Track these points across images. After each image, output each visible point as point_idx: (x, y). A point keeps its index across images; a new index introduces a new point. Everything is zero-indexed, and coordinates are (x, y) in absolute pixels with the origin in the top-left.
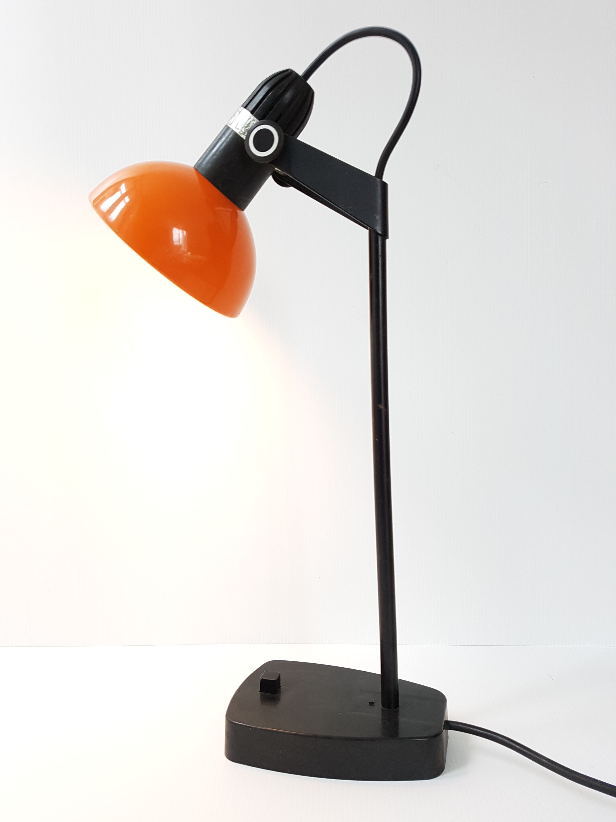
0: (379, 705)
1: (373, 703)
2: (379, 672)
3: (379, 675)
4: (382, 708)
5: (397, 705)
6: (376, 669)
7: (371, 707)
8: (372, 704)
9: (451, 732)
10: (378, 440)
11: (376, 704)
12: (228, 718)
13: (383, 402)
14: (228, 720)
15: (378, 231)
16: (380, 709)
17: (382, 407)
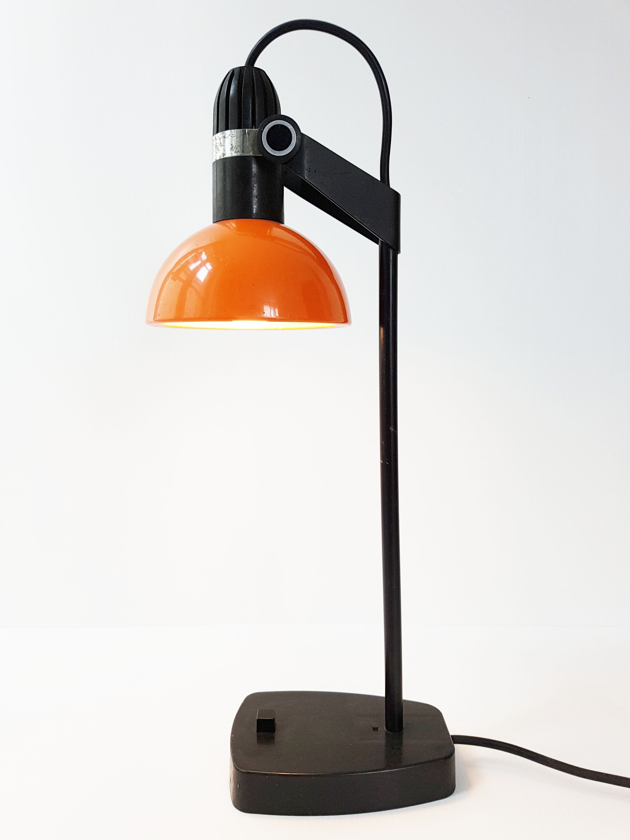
0: (383, 728)
1: (377, 728)
2: (383, 694)
3: (383, 697)
4: (386, 733)
5: (401, 728)
6: (380, 691)
7: (374, 732)
8: (375, 729)
9: (458, 747)
10: (388, 464)
11: (379, 728)
12: (238, 768)
13: (392, 424)
14: (238, 770)
15: (391, 245)
16: (384, 733)
17: (392, 429)
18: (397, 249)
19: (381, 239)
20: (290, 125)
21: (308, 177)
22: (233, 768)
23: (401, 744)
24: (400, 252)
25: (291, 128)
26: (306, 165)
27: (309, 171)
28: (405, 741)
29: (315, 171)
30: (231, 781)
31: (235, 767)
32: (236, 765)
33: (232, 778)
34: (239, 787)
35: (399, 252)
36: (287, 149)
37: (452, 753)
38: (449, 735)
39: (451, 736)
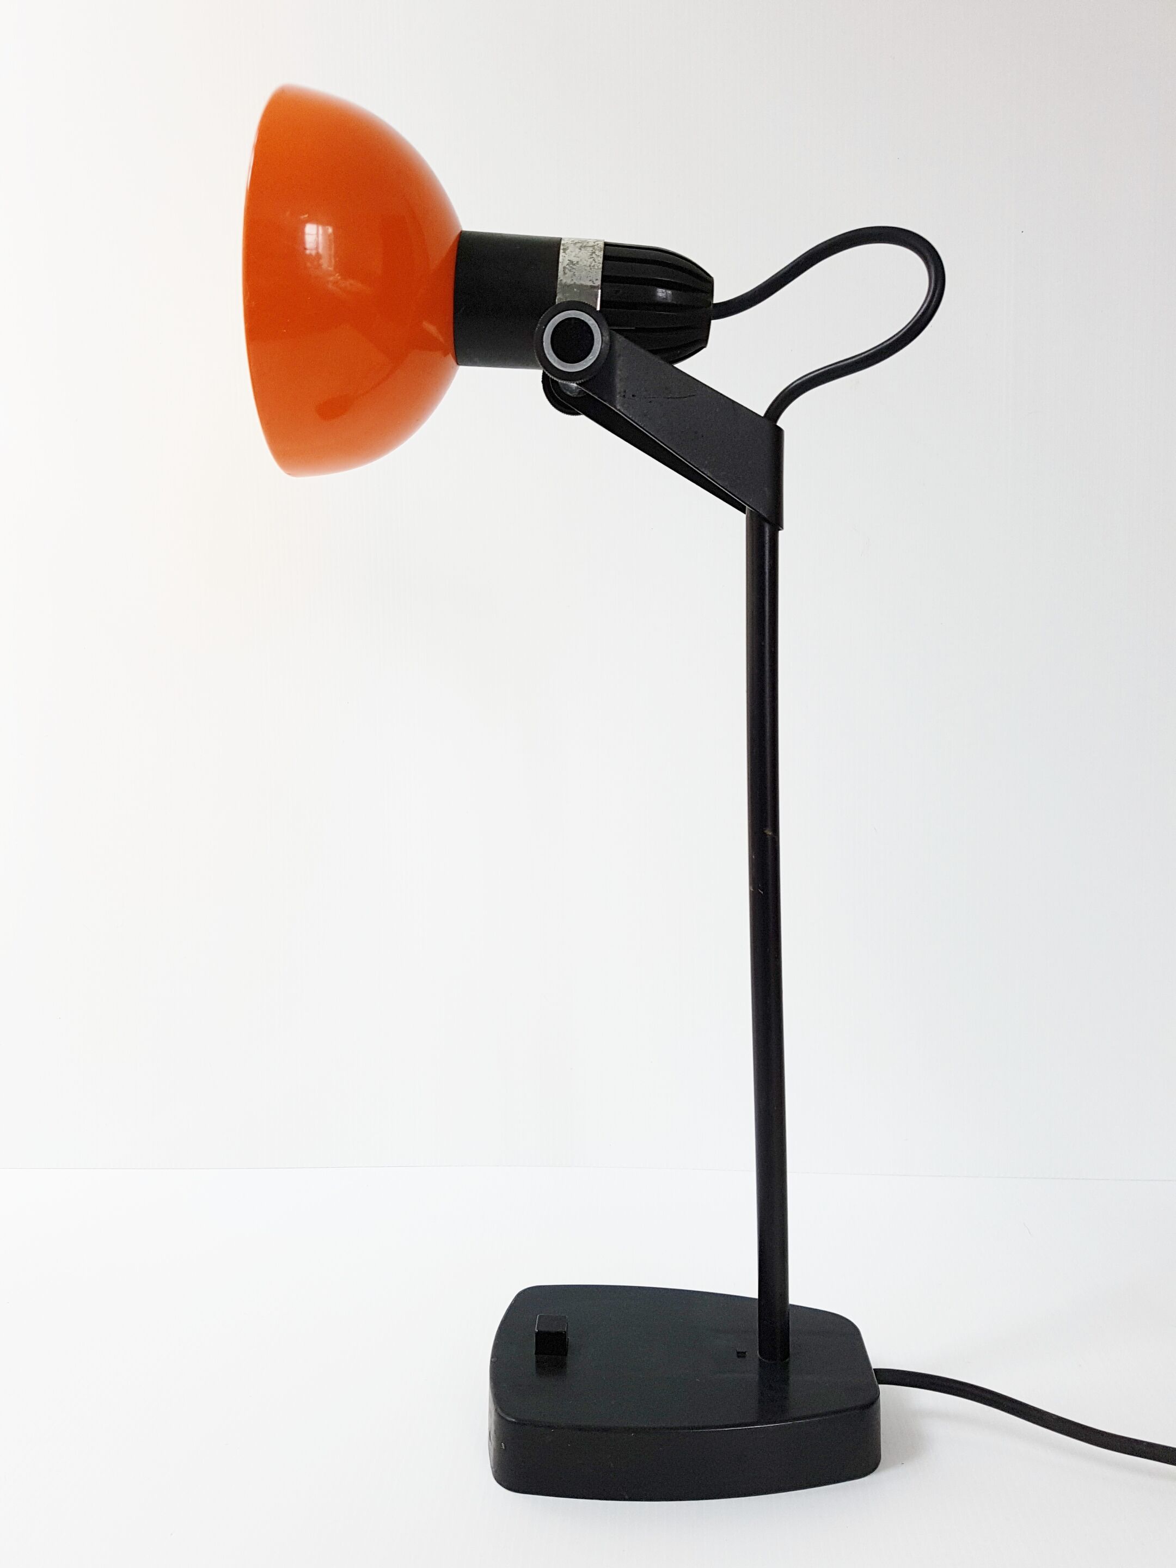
0: (754, 1354)
1: (745, 1353)
2: (755, 1294)
3: (755, 1299)
4: (760, 1361)
5: (786, 1355)
6: (750, 1289)
7: (740, 1359)
8: (741, 1355)
9: (885, 1390)
10: (762, 892)
11: (747, 1354)
12: (503, 1415)
13: (769, 823)
14: (502, 1418)
15: (766, 516)
16: (758, 1362)
17: (769, 833)
18: (777, 523)
19: (749, 508)
20: (591, 318)
21: (622, 405)
22: (495, 1415)
23: (786, 1381)
24: (783, 528)
25: (593, 324)
26: (619, 386)
27: (624, 396)
28: (793, 1378)
29: (633, 396)
30: (491, 1437)
31: (498, 1413)
32: (499, 1410)
33: (492, 1433)
34: (504, 1448)
35: (781, 528)
36: (585, 360)
37: (874, 1401)
38: (871, 1367)
39: (874, 1370)
